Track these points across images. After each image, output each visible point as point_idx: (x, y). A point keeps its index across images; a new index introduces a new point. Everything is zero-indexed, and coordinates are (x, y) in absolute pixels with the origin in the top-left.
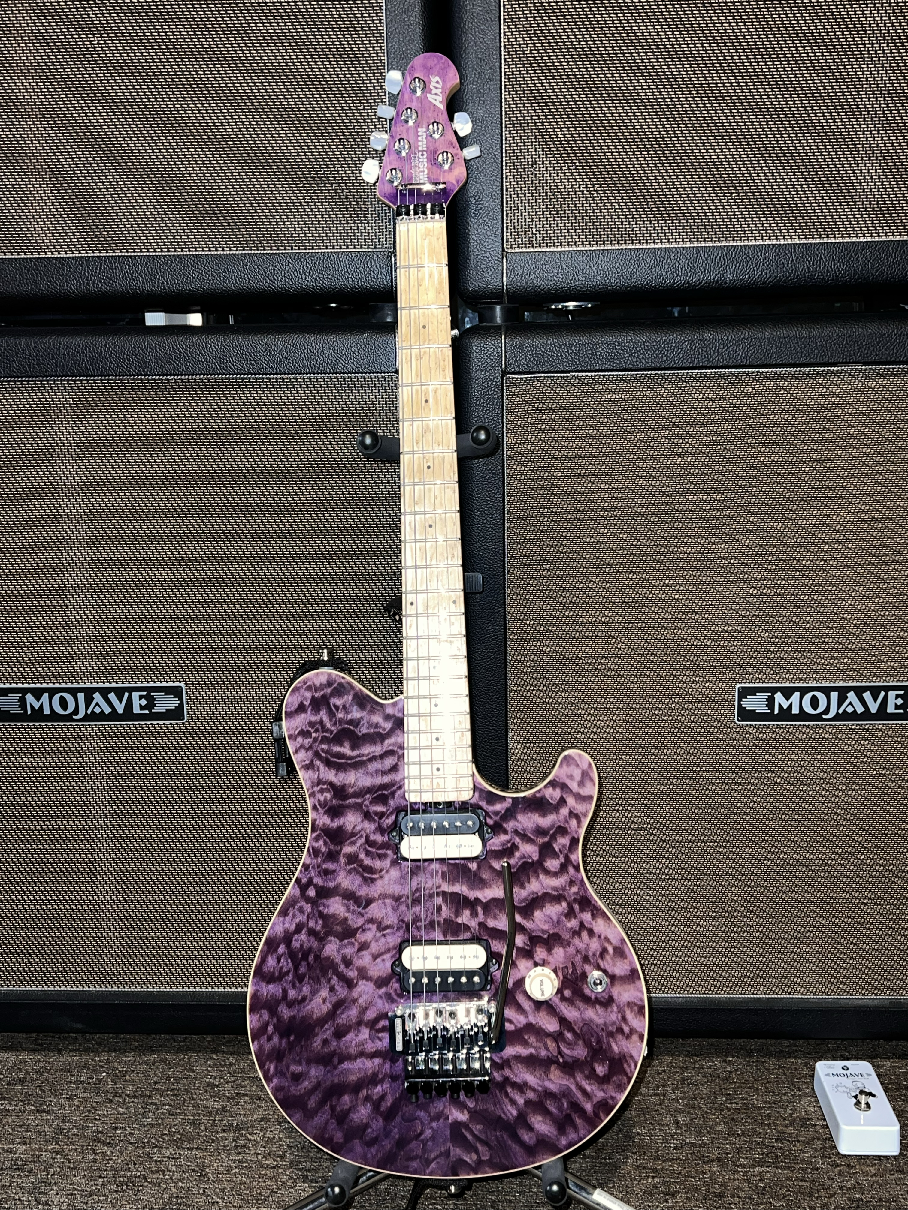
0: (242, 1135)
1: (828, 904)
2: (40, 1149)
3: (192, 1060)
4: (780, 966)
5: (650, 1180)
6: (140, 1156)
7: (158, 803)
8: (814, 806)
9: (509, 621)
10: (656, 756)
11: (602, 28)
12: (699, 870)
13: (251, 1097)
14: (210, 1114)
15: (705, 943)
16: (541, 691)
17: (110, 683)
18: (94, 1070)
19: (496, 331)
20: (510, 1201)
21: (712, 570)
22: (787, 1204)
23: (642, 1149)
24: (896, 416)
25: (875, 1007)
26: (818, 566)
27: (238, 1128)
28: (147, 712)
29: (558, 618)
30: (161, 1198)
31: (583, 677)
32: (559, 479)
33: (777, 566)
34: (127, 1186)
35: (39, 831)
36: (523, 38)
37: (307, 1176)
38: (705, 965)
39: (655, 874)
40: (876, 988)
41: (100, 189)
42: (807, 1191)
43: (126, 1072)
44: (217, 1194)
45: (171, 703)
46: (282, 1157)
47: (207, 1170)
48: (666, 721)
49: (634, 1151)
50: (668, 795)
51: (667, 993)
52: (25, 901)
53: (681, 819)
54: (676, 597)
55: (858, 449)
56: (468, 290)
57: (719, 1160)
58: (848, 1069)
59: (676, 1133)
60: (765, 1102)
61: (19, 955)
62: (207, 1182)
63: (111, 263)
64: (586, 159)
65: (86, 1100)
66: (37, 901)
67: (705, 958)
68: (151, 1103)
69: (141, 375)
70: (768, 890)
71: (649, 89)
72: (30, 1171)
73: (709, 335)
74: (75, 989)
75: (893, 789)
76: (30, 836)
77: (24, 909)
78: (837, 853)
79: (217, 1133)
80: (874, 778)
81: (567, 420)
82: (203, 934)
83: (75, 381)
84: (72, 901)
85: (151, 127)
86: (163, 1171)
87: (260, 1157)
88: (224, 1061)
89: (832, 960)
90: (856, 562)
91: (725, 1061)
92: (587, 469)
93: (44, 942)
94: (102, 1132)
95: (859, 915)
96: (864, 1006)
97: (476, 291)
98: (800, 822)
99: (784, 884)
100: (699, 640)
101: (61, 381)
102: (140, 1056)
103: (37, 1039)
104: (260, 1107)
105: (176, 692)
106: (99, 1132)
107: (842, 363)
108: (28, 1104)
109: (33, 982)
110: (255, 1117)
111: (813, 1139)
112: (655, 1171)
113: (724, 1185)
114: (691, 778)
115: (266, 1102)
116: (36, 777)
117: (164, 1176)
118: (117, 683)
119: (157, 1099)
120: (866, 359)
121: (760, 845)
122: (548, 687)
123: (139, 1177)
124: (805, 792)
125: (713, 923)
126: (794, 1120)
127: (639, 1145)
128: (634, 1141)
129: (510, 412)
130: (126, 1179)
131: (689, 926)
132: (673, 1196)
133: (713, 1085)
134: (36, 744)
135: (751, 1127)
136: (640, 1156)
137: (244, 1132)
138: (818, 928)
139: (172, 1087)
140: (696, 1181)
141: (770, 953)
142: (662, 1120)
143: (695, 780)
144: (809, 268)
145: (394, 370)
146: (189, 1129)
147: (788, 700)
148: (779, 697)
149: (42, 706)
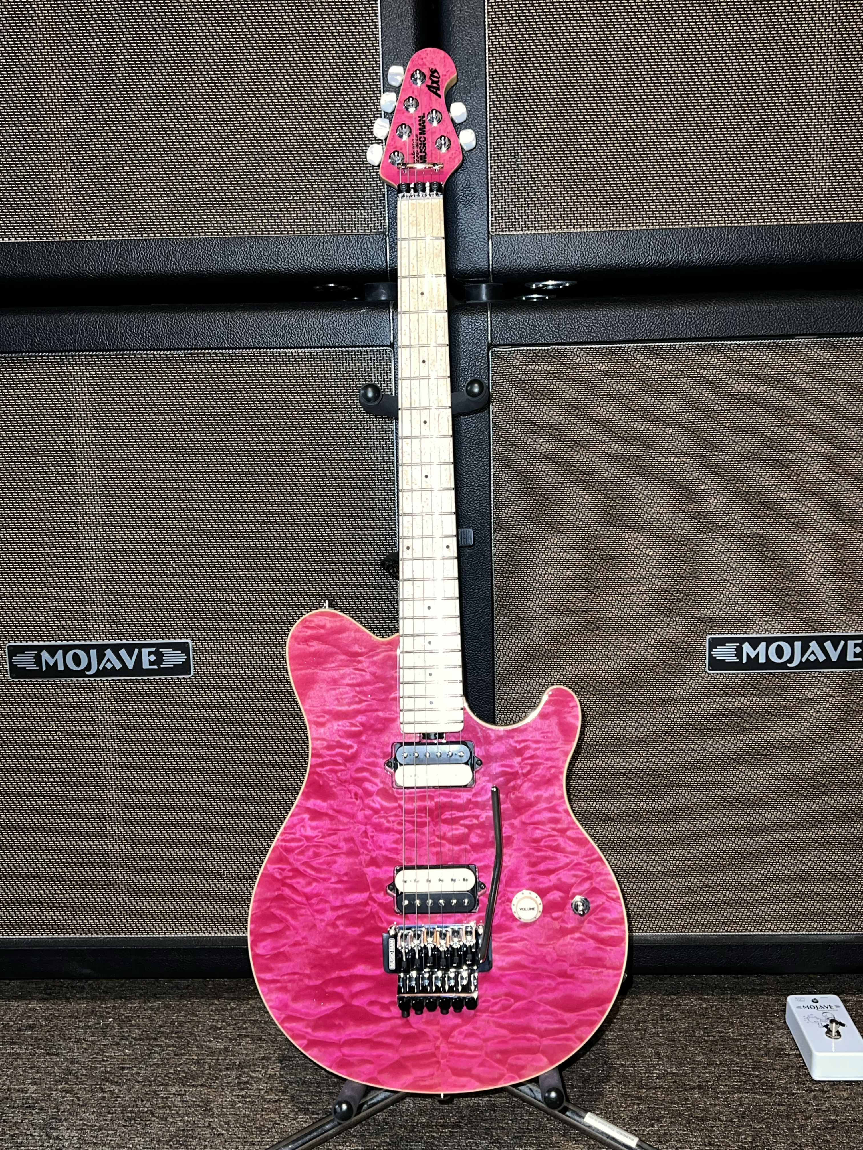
0: (244, 1073)
1: (796, 843)
2: (50, 1089)
3: (195, 1005)
4: (751, 904)
5: (635, 1107)
6: (147, 1094)
7: (165, 754)
8: (780, 750)
9: (496, 578)
10: (633, 704)
11: (577, 32)
12: (675, 813)
13: (252, 1039)
14: (213, 1054)
15: (681, 883)
16: (526, 644)
17: (121, 640)
18: (101, 1016)
19: (482, 308)
20: (503, 1128)
21: (683, 528)
22: (767, 1127)
23: (625, 1079)
24: (849, 384)
25: (842, 942)
26: (781, 523)
27: (240, 1066)
28: (156, 667)
29: (541, 575)
30: (168, 1131)
31: (565, 630)
32: (541, 445)
33: (743, 524)
34: (135, 1120)
35: (51, 783)
36: (506, 41)
37: (308, 1109)
38: (682, 904)
39: (633, 817)
40: (842, 923)
41: (117, 179)
42: (785, 1114)
43: (132, 1017)
44: (222, 1127)
45: (179, 658)
46: (284, 1092)
47: (212, 1105)
48: (642, 671)
49: (619, 1080)
50: (645, 742)
51: (646, 932)
52: (37, 851)
53: (657, 765)
54: (650, 554)
55: (815, 415)
56: (459, 270)
57: (699, 1087)
58: (818, 1002)
59: (658, 1064)
60: (741, 1035)
61: (31, 904)
62: (212, 1116)
63: (127, 246)
64: (564, 151)
65: (93, 1043)
67: (681, 897)
68: (157, 1045)
69: (154, 349)
70: (740, 831)
71: (620, 87)
72: (41, 1109)
73: (678, 310)
74: (84, 936)
75: (854, 733)
76: (43, 788)
77: (37, 859)
78: (803, 795)
79: (221, 1071)
80: (836, 723)
81: (548, 390)
83: (91, 356)
85: (165, 122)
86: (170, 1107)
87: (262, 1092)
88: (226, 1006)
89: (801, 898)
90: (815, 520)
91: (701, 999)
92: (566, 436)
93: (55, 890)
94: (109, 1072)
95: (825, 854)
96: (832, 941)
97: (464, 270)
98: (768, 765)
99: (754, 825)
100: (672, 594)
101: (79, 356)
102: (145, 1002)
104: (261, 1047)
105: (184, 648)
106: (106, 1072)
107: (800, 335)
108: (38, 1047)
109: (44, 930)
110: (257, 1056)
111: (788, 1067)
112: (640, 1098)
113: (706, 1110)
114: (666, 725)
115: (267, 1042)
117: (171, 1111)
118: (127, 640)
119: (162, 1041)
120: (822, 331)
121: (731, 788)
122: (532, 640)
123: (146, 1112)
124: (772, 737)
125: (689, 864)
126: (769, 1051)
127: (623, 1076)
128: (618, 1072)
129: (495, 382)
130: (133, 1115)
131: (666, 867)
132: (658, 1120)
133: (690, 1020)
134: (50, 699)
135: (728, 1057)
136: (625, 1085)
137: (246, 1070)
138: (786, 867)
139: (176, 1030)
140: (679, 1107)
141: (742, 892)
142: (644, 1053)
143: (670, 727)
144: (768, 248)
145: (389, 343)
146: (194, 1068)
147: (755, 649)
148: (746, 647)
149: (56, 663)
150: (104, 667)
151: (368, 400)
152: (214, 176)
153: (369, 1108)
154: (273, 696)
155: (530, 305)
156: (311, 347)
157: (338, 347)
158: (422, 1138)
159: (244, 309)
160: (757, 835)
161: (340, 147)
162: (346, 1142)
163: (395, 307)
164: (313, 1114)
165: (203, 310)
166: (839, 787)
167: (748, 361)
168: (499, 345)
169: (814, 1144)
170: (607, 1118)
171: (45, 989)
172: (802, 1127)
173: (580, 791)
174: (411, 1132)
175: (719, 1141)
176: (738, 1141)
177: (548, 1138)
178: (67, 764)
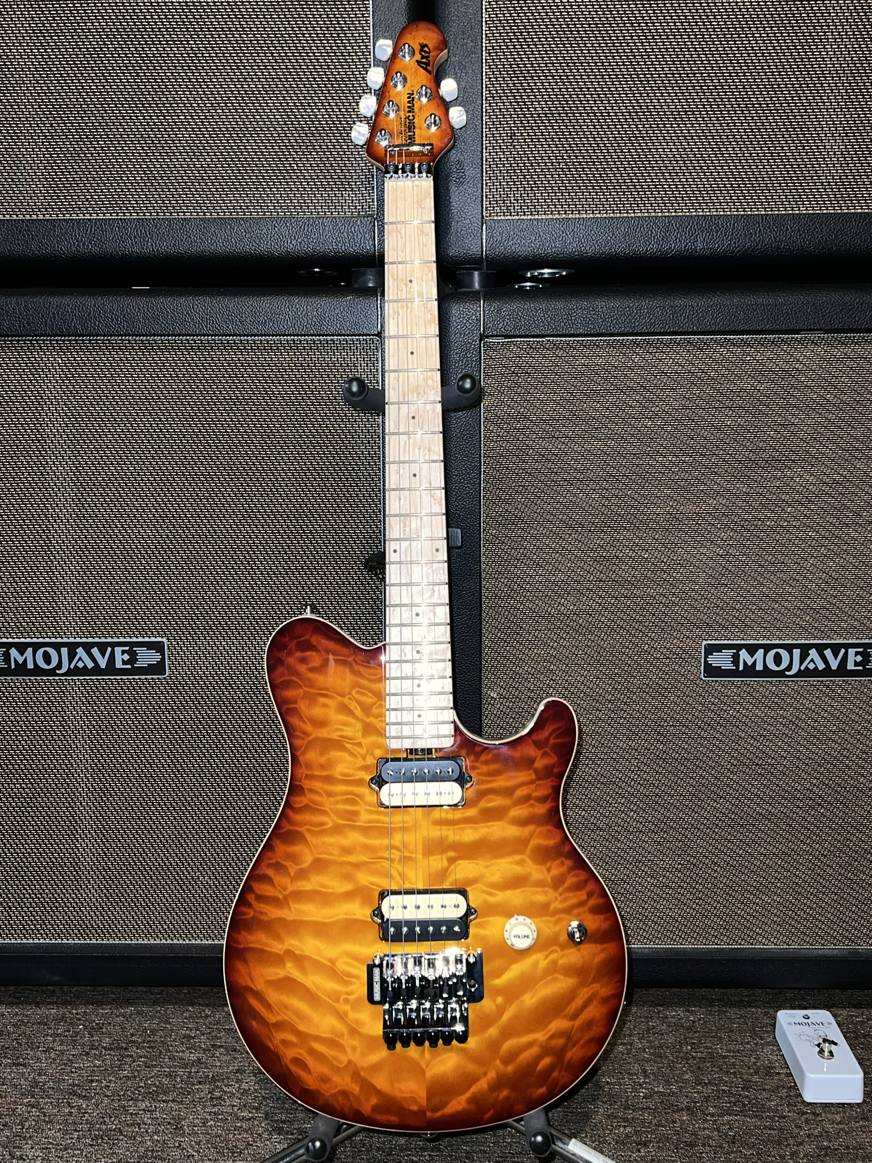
0: (217, 1087)
2: (15, 1102)
3: (168, 1012)
4: (743, 917)
5: (622, 1129)
6: (116, 1109)
7: (138, 756)
8: (776, 760)
9: (484, 579)
10: (625, 711)
12: (665, 823)
13: (226, 1049)
14: (186, 1066)
15: (670, 895)
16: (515, 647)
17: (93, 638)
18: (71, 1023)
19: (475, 296)
20: (485, 1152)
21: (680, 530)
22: (758, 1153)
23: (612, 1098)
24: (857, 382)
25: (834, 956)
26: (782, 526)
27: (214, 1080)
28: (129, 667)
29: (531, 576)
30: (137, 1151)
31: (556, 633)
33: (743, 526)
34: (103, 1139)
35: (21, 784)
36: (504, 14)
37: (282, 1128)
38: (671, 917)
40: (835, 938)
42: (776, 1139)
43: (103, 1024)
44: (192, 1147)
45: (154, 657)
46: (258, 1109)
47: (183, 1123)
48: (635, 677)
49: (605, 1100)
50: (637, 750)
53: (648, 773)
54: (646, 556)
57: (688, 1109)
58: (809, 1018)
59: (644, 1082)
60: (729, 1051)
62: (183, 1135)
63: (101, 225)
65: (62, 1052)
66: (18, 854)
67: (671, 909)
68: (128, 1056)
69: (129, 335)
70: (732, 842)
71: (624, 65)
72: (6, 1125)
73: (679, 302)
74: (53, 941)
75: (852, 744)
76: (12, 789)
78: (798, 807)
79: (193, 1085)
80: (834, 733)
81: (542, 383)
82: (181, 887)
83: (64, 341)
84: (53, 854)
86: (139, 1124)
87: (235, 1109)
88: (200, 1013)
89: (793, 911)
90: (818, 523)
91: (688, 1011)
94: (78, 1085)
95: (819, 867)
96: (824, 956)
97: (456, 256)
98: (763, 776)
99: (747, 837)
100: (667, 598)
101: (50, 340)
102: (117, 1009)
103: (15, 993)
104: (235, 1058)
105: (158, 647)
106: (74, 1085)
107: (806, 330)
108: (5, 1057)
110: (231, 1068)
111: (778, 1087)
112: (626, 1120)
113: (694, 1134)
114: (659, 733)
115: (242, 1054)
116: (19, 731)
117: (140, 1129)
118: (100, 638)
119: (133, 1051)
120: (829, 327)
121: (725, 799)
122: (521, 644)
123: (114, 1129)
124: (768, 746)
125: (679, 875)
126: (758, 1069)
127: (609, 1094)
128: (604, 1091)
129: (487, 374)
130: (101, 1133)
131: (655, 878)
132: (645, 1145)
133: (678, 1034)
134: (19, 698)
135: (717, 1076)
136: (610, 1105)
137: (219, 1084)
138: (779, 880)
139: (148, 1039)
140: (667, 1131)
141: (734, 904)
142: (630, 1069)
143: (662, 735)
144: (775, 238)
145: (376, 333)
146: (165, 1081)
147: (752, 657)
148: (744, 654)
149: (25, 661)
150: (76, 666)
151: (353, 394)
152: (194, 152)
154: (251, 698)
155: (523, 294)
156: (294, 335)
157: (323, 336)
159: (224, 294)
160: (750, 847)
161: (327, 124)
163: (383, 295)
164: (287, 1134)
165: (182, 294)
166: (836, 799)
168: (491, 336)
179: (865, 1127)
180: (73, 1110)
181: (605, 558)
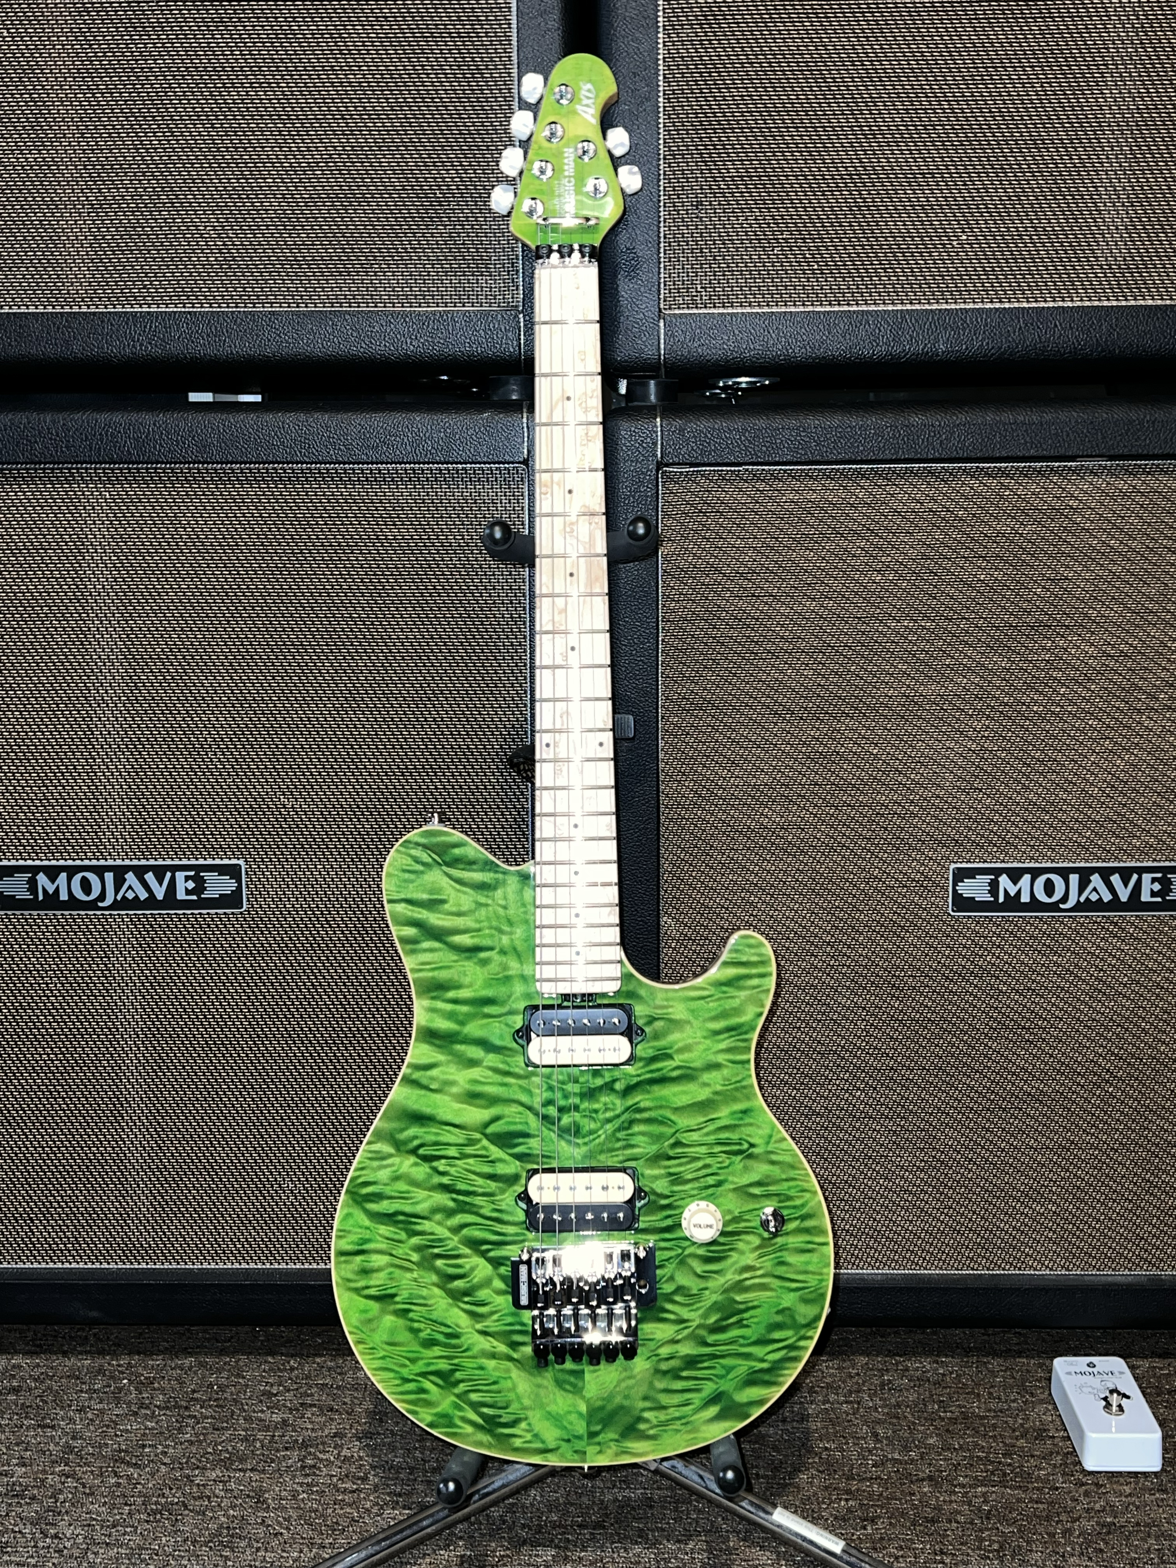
0: (310, 1454)
1: (1068, 1150)
2: (44, 1472)
3: (241, 1363)
4: (1007, 1232)
5: (843, 1503)
6: (177, 1480)
7: (205, 1017)
8: (1049, 1022)
9: (663, 782)
10: (849, 957)
12: (903, 1106)
13: (321, 1408)
14: (267, 1428)
15: (910, 1202)
16: (703, 872)
17: (148, 859)
18: (112, 1377)
19: (650, 412)
20: (663, 1530)
21: (920, 717)
22: (1019, 1531)
23: (830, 1467)
25: (1129, 1285)
26: (1053, 713)
27: (305, 1445)
28: (195, 898)
29: (725, 779)
30: (208, 1529)
31: (756, 854)
32: (727, 601)
33: (1002, 712)
34: (162, 1514)
35: (48, 1055)
37: (397, 1503)
38: (911, 1232)
39: (847, 1111)
40: (1130, 1260)
42: (1044, 1514)
43: (154, 1378)
44: (280, 1524)
45: (227, 885)
46: (364, 1479)
47: (267, 1496)
48: (862, 912)
49: (821, 1469)
50: (864, 1008)
51: (862, 1269)
52: (27, 1149)
53: (880, 1040)
54: (875, 751)
55: (1102, 566)
56: (616, 360)
57: (930, 1478)
58: (1095, 1366)
59: (875, 1448)
60: (990, 1410)
61: (17, 1222)
62: (266, 1510)
63: (163, 320)
65: (102, 1412)
66: (43, 1148)
67: (911, 1222)
68: (189, 1416)
69: (199, 462)
70: (992, 1132)
72: (33, 1498)
73: (916, 419)
74: (90, 1266)
76: (37, 1061)
77: (26, 1159)
78: (1079, 1084)
79: (278, 1451)
80: (1125, 985)
81: (739, 525)
82: (261, 1192)
83: (112, 469)
84: (90, 1148)
86: (208, 1497)
87: (335, 1479)
88: (283, 1364)
89: (1074, 1225)
90: (1101, 709)
91: (936, 1362)
92: (762, 589)
93: (51, 1203)
94: (126, 1451)
95: (1108, 1165)
96: (1115, 1284)
97: (626, 361)
98: (1031, 1043)
99: (1012, 1124)
100: (904, 807)
101: (95, 469)
102: (172, 1359)
104: (332, 1420)
105: (233, 872)
106: (120, 1451)
107: (1082, 457)
108: (26, 1417)
109: (35, 1257)
110: (326, 1432)
111: (1051, 1453)
112: (848, 1492)
113: (938, 1508)
114: (894, 985)
115: (341, 1414)
116: (47, 984)
117: (210, 1502)
118: (156, 859)
119: (196, 1410)
120: (1112, 453)
121: (981, 1073)
122: (711, 867)
123: (177, 1503)
124: (1038, 1004)
125: (922, 1176)
126: (1027, 1432)
127: (828, 1463)
128: (820, 1458)
129: (666, 514)
130: (159, 1507)
131: (890, 1180)
132: (873, 1521)
133: (921, 1390)
134: (48, 940)
135: (971, 1440)
136: (828, 1475)
137: (312, 1450)
138: (1055, 1182)
139: (216, 1396)
140: (901, 1504)
141: (995, 1215)
142: (856, 1432)
143: (898, 988)
144: (1040, 338)
145: (521, 460)
146: (241, 1447)
147: (1015, 885)
148: (1004, 881)
149: (57, 890)
150: (124, 897)
151: (495, 542)
153: (480, 1499)
154: (355, 939)
156: (415, 463)
157: (452, 463)
158: (552, 1541)
159: (323, 409)
162: (449, 1546)
163: (531, 409)
164: (404, 1509)
166: (1129, 1073)
167: (1011, 490)
168: (672, 464)
169: (1082, 1554)
170: (804, 1518)
171: (33, 1340)
172: (1067, 1532)
173: (774, 1075)
174: (536, 1533)
175: (954, 1549)
176: (980, 1549)
177: (724, 1543)
178: (70, 1029)
179: (1162, 1500)
180: (121, 1481)
181: (821, 754)
